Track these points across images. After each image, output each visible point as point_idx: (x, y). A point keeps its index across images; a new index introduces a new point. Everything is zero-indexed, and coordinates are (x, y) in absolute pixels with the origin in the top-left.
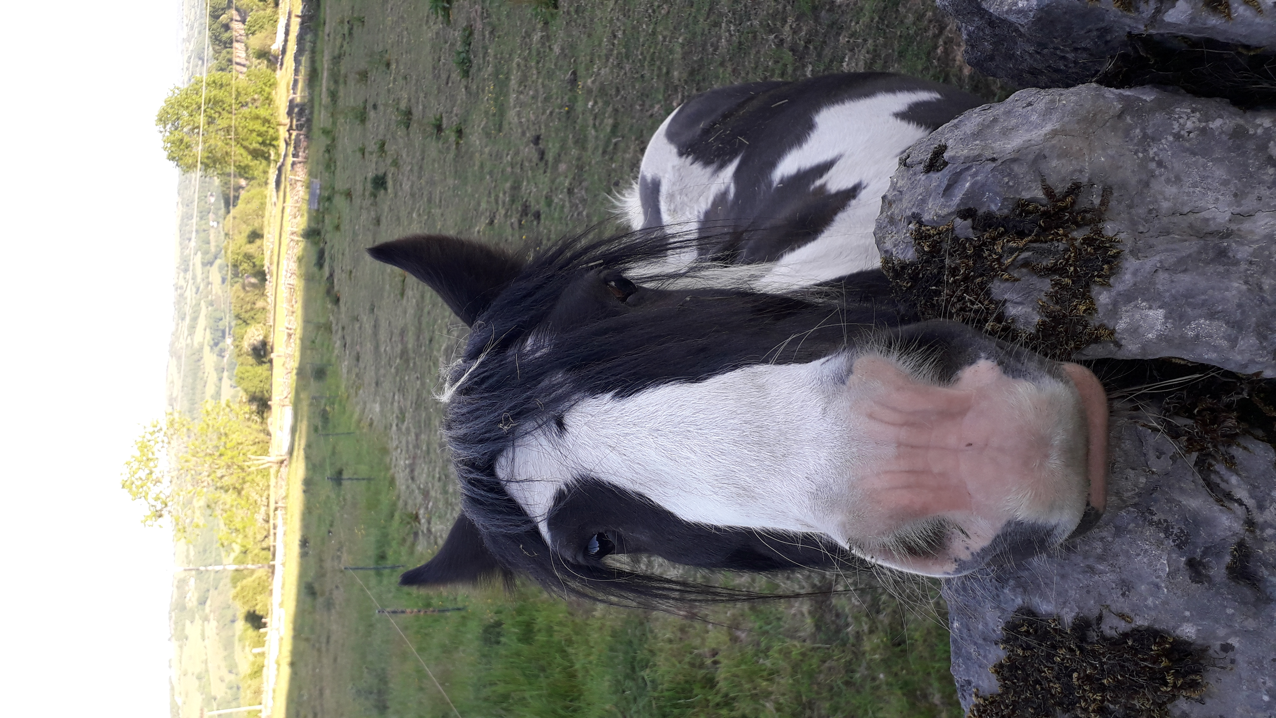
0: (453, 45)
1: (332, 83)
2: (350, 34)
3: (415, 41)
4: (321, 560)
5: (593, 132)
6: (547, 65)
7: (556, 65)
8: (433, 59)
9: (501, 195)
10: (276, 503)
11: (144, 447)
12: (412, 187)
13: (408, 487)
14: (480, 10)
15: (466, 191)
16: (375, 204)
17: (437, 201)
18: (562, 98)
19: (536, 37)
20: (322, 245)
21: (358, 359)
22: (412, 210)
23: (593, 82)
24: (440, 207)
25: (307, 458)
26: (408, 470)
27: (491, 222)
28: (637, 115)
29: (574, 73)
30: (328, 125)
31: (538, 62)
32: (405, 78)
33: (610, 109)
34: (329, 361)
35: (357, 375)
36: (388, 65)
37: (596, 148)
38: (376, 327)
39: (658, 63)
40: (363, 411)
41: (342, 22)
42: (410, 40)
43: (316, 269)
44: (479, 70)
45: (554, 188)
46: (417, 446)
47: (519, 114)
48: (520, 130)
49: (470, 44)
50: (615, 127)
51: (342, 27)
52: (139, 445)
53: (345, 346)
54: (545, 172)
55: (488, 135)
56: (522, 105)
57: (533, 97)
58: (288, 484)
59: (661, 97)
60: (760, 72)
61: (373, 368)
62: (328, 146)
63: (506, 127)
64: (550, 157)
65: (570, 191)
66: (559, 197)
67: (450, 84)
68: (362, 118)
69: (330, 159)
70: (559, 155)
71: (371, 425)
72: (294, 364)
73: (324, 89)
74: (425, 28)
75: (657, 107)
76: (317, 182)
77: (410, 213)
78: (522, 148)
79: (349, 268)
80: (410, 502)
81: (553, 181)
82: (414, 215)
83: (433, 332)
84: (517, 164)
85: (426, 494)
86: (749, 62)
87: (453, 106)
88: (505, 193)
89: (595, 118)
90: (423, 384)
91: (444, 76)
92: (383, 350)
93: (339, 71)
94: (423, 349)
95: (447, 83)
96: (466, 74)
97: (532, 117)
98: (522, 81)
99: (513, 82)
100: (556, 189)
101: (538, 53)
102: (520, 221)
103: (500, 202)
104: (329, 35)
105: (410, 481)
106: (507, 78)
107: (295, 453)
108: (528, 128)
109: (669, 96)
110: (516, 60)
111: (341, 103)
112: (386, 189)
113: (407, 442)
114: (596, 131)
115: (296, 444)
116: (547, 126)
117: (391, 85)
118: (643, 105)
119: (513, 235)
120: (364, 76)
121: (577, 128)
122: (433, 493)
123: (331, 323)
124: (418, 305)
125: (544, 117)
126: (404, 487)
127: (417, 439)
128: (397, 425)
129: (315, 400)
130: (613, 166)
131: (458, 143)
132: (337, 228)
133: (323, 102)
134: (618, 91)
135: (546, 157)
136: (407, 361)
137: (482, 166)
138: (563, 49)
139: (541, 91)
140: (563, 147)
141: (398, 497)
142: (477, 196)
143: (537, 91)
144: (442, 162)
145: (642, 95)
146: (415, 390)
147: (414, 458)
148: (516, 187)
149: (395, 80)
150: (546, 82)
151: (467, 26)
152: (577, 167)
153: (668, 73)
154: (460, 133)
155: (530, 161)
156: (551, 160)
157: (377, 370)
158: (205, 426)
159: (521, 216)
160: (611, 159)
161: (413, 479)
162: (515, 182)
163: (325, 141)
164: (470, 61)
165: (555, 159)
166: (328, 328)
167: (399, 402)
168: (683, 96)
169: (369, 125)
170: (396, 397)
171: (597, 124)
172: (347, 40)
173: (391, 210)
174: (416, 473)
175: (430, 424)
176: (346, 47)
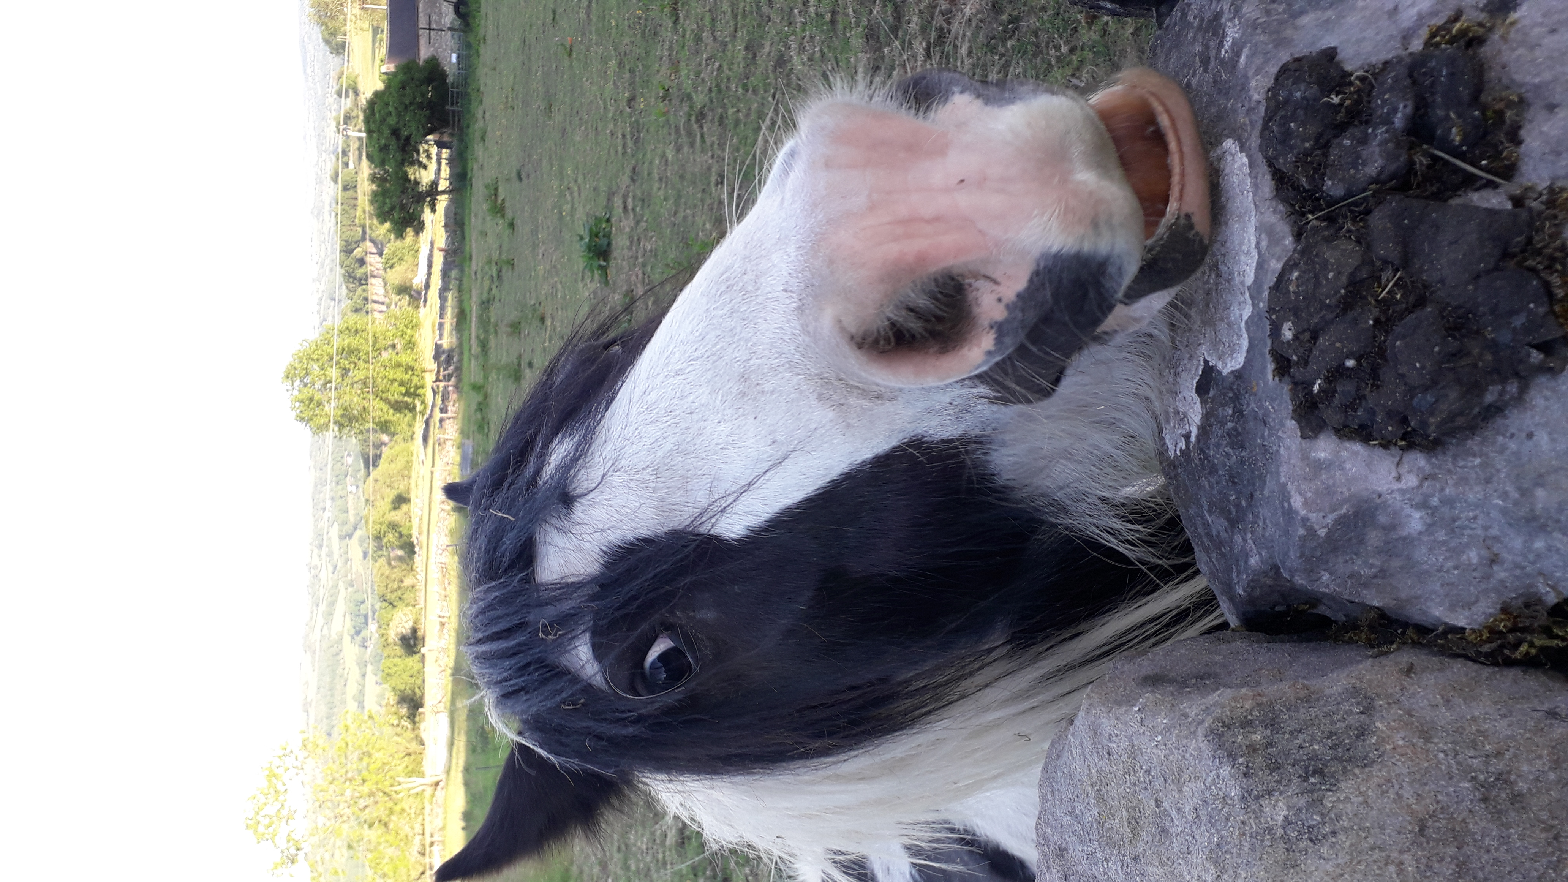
1: (481, 331)
2: (499, 277)
3: (571, 297)
10: (432, 836)
11: (271, 776)
14: (640, 276)
30: (478, 378)
32: (562, 338)
36: (542, 319)
41: (489, 262)
42: (565, 295)
51: (490, 268)
52: (266, 773)
58: (445, 812)
62: (480, 404)
68: (516, 376)
69: (483, 419)
73: (473, 336)
74: (581, 285)
76: (469, 443)
93: (489, 321)
104: (476, 273)
107: (453, 772)
111: (492, 354)
115: (454, 761)
117: (547, 344)
120: (515, 328)
133: (473, 352)
151: (627, 291)
158: (344, 746)
163: (477, 398)
172: (496, 283)
176: (494, 291)
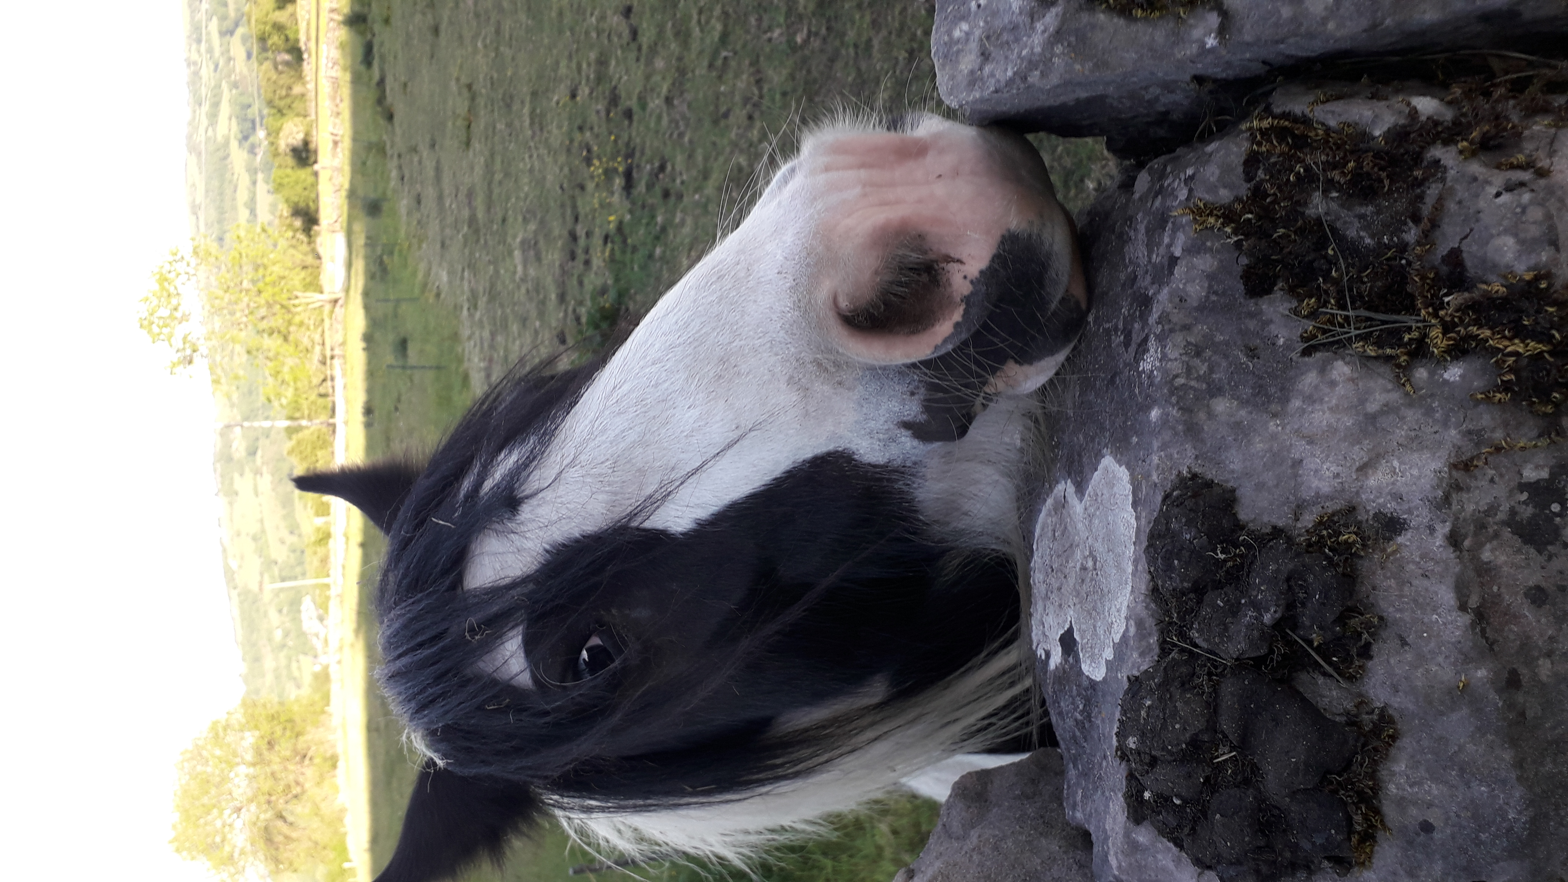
5: (697, 30)
9: (584, 66)
10: (332, 349)
11: (163, 280)
15: (542, 40)
17: (507, 36)
20: (369, 38)
21: (419, 202)
22: (477, 35)
24: (511, 47)
25: (367, 308)
26: (483, 374)
27: (573, 96)
28: (753, 30)
34: (384, 193)
35: (419, 222)
37: (701, 52)
38: (438, 170)
40: (428, 273)
43: (362, 68)
45: (648, 87)
46: (492, 347)
50: (724, 38)
52: (158, 276)
53: (402, 179)
54: (638, 60)
58: (345, 329)
59: (782, 20)
60: (906, 38)
61: (437, 221)
64: (645, 40)
65: (668, 100)
66: (655, 103)
70: (656, 44)
71: (438, 295)
72: (344, 183)
75: (776, 33)
77: (475, 38)
78: (609, 13)
79: (403, 79)
81: (648, 77)
82: (480, 44)
83: (507, 210)
84: (603, 31)
86: (893, 18)
88: (589, 65)
89: (700, 12)
90: (497, 272)
92: (447, 204)
94: (495, 226)
100: (652, 90)
102: (608, 112)
103: (583, 74)
107: (352, 292)
109: (793, 23)
113: (481, 338)
114: (702, 31)
115: (353, 281)
118: (760, 20)
119: (600, 127)
121: (678, 16)
123: (385, 143)
124: (487, 166)
127: (493, 340)
128: (469, 309)
129: (371, 242)
130: (722, 88)
132: (387, 21)
135: (639, 39)
136: (477, 231)
137: (561, 14)
140: (661, 36)
142: (555, 52)
146: (487, 277)
148: (602, 62)
152: (678, 69)
155: (620, 36)
156: (645, 47)
157: (442, 230)
158: (238, 256)
159: (610, 103)
160: (720, 77)
162: (601, 54)
165: (650, 47)
166: (380, 149)
167: (470, 282)
168: (809, 32)
170: (466, 274)
171: (703, 21)
173: (451, 23)
175: (506, 326)
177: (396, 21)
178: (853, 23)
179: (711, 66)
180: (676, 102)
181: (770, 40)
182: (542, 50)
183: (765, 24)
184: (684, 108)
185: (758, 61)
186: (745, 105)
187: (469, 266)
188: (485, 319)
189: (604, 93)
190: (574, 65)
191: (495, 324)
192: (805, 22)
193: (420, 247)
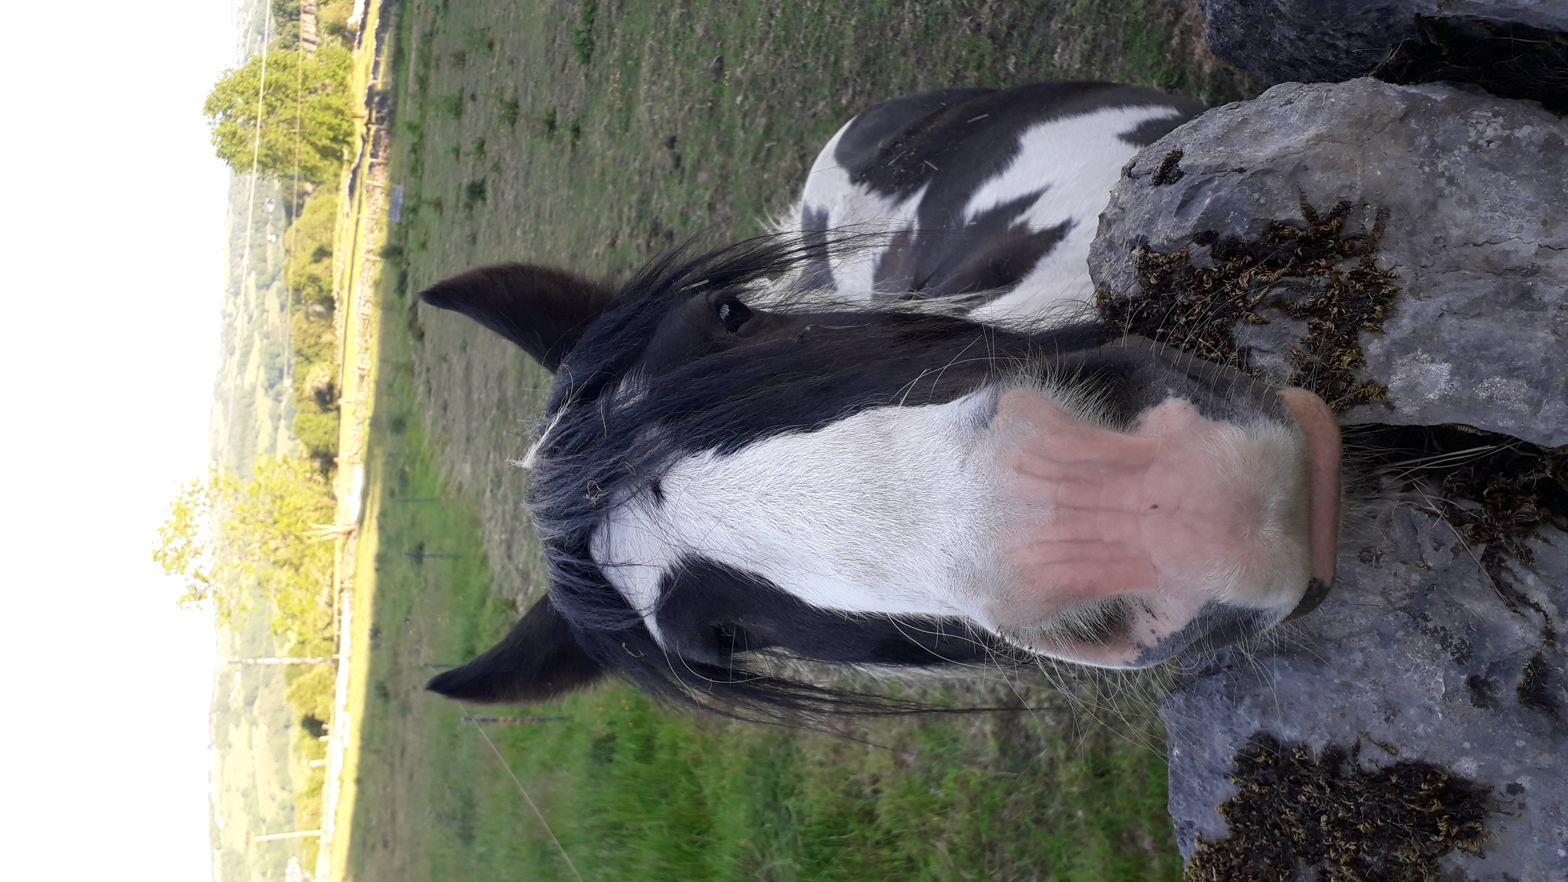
0: (571, 22)
1: (421, 67)
3: (525, 17)
4: (396, 655)
5: (741, 133)
6: (687, 50)
7: (698, 49)
8: (547, 39)
9: (626, 210)
10: (342, 583)
11: (181, 510)
12: (516, 197)
13: (503, 567)
15: (583, 204)
16: (470, 217)
17: (547, 215)
18: (705, 90)
19: (675, 14)
20: (404, 267)
21: (445, 408)
22: (516, 226)
23: (743, 72)
24: (551, 223)
25: (381, 528)
26: (504, 547)
27: (613, 243)
28: (796, 115)
29: (720, 60)
30: (415, 119)
31: (676, 46)
32: (511, 62)
33: (763, 105)
34: (410, 409)
35: (444, 428)
36: (491, 46)
37: (745, 154)
38: (468, 369)
39: (824, 49)
40: (450, 473)
42: (519, 16)
43: (395, 297)
44: (603, 53)
45: (691, 202)
46: (516, 517)
47: (650, 111)
48: (651, 130)
49: (592, 22)
50: (769, 128)
52: (175, 507)
53: (430, 392)
54: (681, 182)
55: (611, 135)
56: (655, 98)
57: (669, 89)
58: (357, 561)
59: (826, 92)
60: (951, 63)
61: (464, 419)
62: (414, 144)
63: (634, 124)
64: (687, 164)
65: (711, 207)
66: (699, 214)
67: (566, 71)
68: (457, 110)
69: (417, 161)
70: (699, 161)
71: (460, 489)
72: (367, 413)
73: (411, 74)
75: (821, 104)
76: (400, 188)
77: (513, 230)
78: (653, 151)
80: (506, 586)
81: (690, 194)
82: (518, 232)
84: (646, 171)
85: (525, 576)
86: (938, 51)
87: (570, 98)
88: (630, 207)
89: (745, 116)
91: (559, 61)
92: (476, 398)
93: (430, 53)
94: (526, 397)
95: (563, 70)
96: (587, 58)
97: (667, 114)
98: (656, 69)
99: (645, 71)
100: (694, 204)
101: (677, 35)
102: (648, 243)
103: (625, 218)
104: (419, 7)
105: (506, 560)
106: (637, 65)
107: (366, 522)
108: (661, 127)
109: (837, 91)
110: (650, 42)
111: (432, 92)
112: (484, 199)
113: (504, 512)
114: (746, 132)
115: (368, 510)
116: (685, 125)
117: (494, 71)
118: (804, 102)
119: (639, 260)
120: (460, 58)
121: (722, 128)
122: (534, 576)
123: (413, 363)
125: (682, 114)
126: (498, 568)
127: (515, 509)
128: (492, 491)
129: (391, 458)
130: (766, 176)
131: (574, 145)
132: (424, 246)
133: (410, 91)
134: (774, 83)
135: (682, 164)
136: (505, 413)
137: (603, 174)
138: (707, 30)
139: (679, 81)
140: (704, 153)
141: (492, 579)
142: (596, 210)
143: (673, 81)
144: (554, 167)
145: (804, 88)
146: (514, 449)
147: (512, 532)
148: (644, 201)
149: (499, 65)
150: (686, 71)
152: (721, 176)
153: (836, 62)
154: (577, 131)
155: (663, 169)
156: (688, 167)
157: (469, 422)
158: (257, 486)
159: (650, 236)
160: (763, 168)
161: (510, 557)
162: (643, 194)
163: (411, 138)
164: (592, 44)
165: (693, 166)
166: (409, 369)
167: (494, 463)
168: (854, 91)
169: (465, 120)
170: (491, 457)
171: (747, 124)
172: (441, 14)
173: (490, 225)
174: (514, 550)
176: (439, 22)
177: (433, 245)
178: (897, 69)
179: (755, 159)
180: (718, 206)
181: (814, 115)
182: (582, 215)
183: (809, 104)
184: (727, 209)
185: (801, 140)
186: (788, 182)
187: (495, 448)
188: (508, 491)
189: (645, 227)
190: (615, 214)
191: (519, 493)
192: (850, 84)
193: (443, 452)
